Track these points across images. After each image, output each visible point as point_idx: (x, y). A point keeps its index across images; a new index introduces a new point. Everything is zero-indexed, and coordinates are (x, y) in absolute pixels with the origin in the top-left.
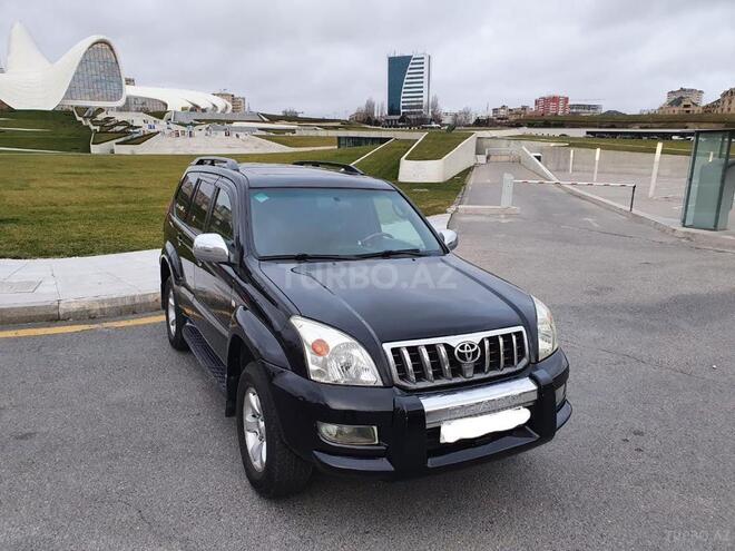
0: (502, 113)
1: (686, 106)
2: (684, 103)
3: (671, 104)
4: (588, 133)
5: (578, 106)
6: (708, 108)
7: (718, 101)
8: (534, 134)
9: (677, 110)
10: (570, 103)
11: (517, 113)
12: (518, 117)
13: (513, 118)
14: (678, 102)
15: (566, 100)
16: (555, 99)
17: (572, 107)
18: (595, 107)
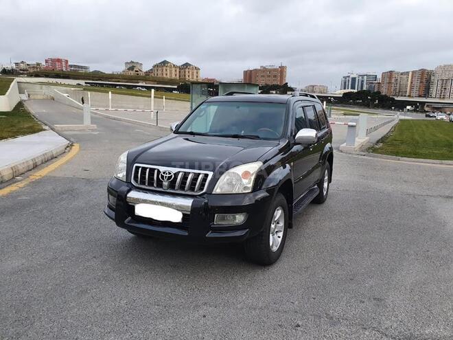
0: (22, 66)
1: (136, 71)
2: (135, 69)
3: (129, 69)
4: (86, 83)
5: (75, 66)
6: (147, 73)
7: (151, 70)
8: (51, 82)
9: (132, 73)
10: (69, 64)
11: (34, 67)
12: (35, 70)
13: (32, 71)
14: (132, 68)
15: (67, 61)
16: (59, 60)
17: (71, 66)
18: (85, 68)
